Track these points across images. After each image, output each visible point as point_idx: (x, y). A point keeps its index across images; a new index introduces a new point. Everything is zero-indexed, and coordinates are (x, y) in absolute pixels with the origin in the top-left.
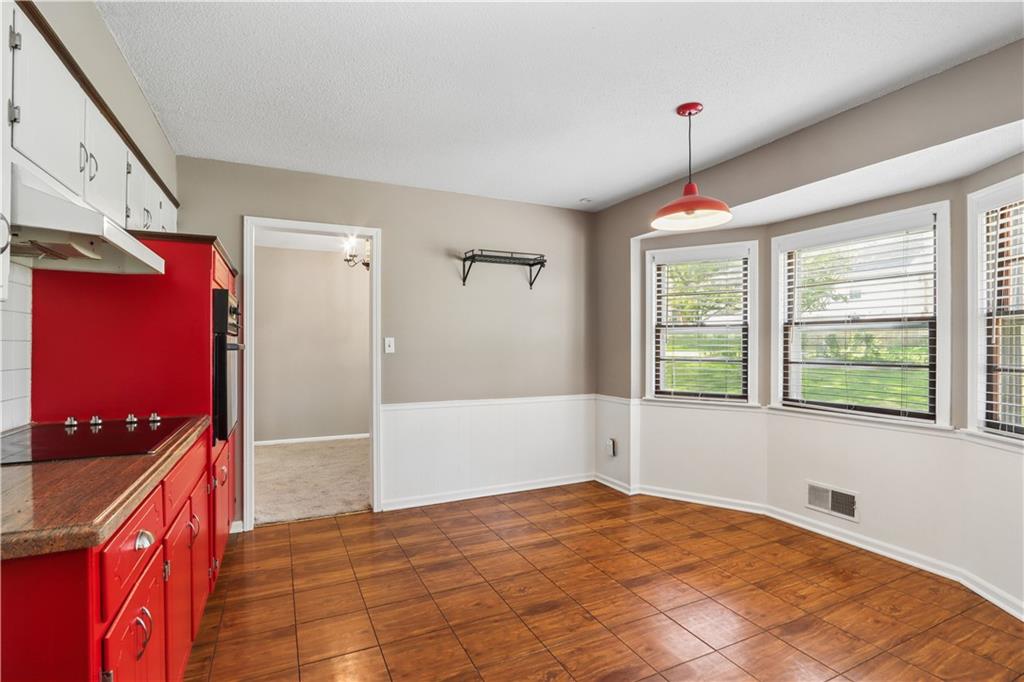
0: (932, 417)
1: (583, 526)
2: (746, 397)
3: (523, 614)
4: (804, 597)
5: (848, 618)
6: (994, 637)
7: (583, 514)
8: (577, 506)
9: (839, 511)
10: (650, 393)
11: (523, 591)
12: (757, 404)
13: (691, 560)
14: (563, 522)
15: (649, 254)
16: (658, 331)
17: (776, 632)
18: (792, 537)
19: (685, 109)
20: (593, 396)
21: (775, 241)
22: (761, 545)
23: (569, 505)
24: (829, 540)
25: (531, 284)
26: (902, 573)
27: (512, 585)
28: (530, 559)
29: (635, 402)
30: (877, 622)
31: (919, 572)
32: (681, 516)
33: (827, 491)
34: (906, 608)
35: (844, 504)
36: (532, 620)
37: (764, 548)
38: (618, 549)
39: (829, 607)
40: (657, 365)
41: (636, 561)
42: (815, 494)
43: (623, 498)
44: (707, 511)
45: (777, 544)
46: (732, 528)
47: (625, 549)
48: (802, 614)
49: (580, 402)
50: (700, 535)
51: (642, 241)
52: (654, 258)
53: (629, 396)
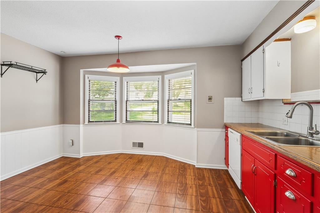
0: (158, 122)
1: (71, 172)
2: (116, 121)
3: (74, 208)
4: (143, 169)
5: (152, 170)
6: (173, 163)
7: (68, 168)
8: (63, 167)
9: (140, 147)
10: (87, 122)
11: (67, 201)
12: (119, 123)
13: (113, 170)
14: (62, 174)
15: (86, 76)
16: (89, 102)
17: (143, 178)
18: (131, 156)
19: (118, 37)
20: (62, 125)
21: (124, 78)
22: (126, 161)
23: (60, 167)
24: (138, 155)
25: (37, 81)
26: (154, 157)
27: (60, 202)
28: (60, 190)
29: (81, 125)
30: (157, 168)
31: (156, 156)
32: (101, 159)
33: (137, 143)
34: (159, 164)
35: (141, 145)
36: (79, 208)
37: (127, 161)
38: (90, 175)
39: (148, 169)
40: (89, 113)
41: (98, 176)
42: (134, 144)
43: (78, 159)
44: (106, 156)
45: (129, 159)
46: (116, 158)
47: (92, 174)
48: (145, 173)
49: (57, 128)
50: (110, 163)
51: (84, 71)
52: (88, 77)
53: (79, 124)
